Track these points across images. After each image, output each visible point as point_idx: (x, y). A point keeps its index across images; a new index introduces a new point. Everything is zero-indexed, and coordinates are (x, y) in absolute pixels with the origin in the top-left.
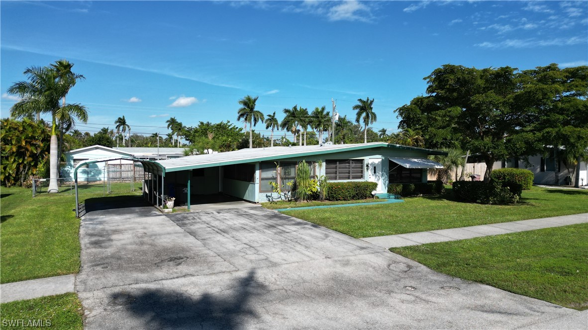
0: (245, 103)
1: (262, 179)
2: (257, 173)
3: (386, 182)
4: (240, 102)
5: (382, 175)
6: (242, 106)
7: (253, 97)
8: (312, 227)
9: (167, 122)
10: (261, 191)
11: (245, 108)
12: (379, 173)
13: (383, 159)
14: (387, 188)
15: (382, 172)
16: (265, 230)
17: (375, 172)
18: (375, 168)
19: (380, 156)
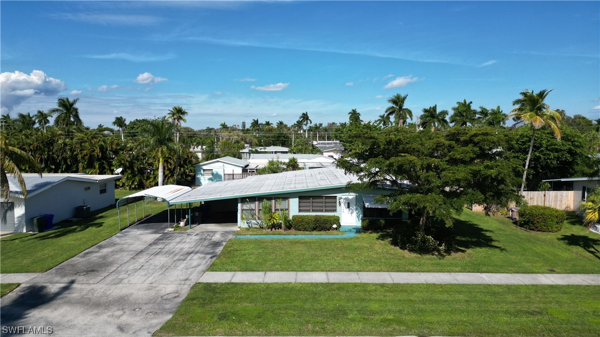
0: (394, 102)
1: (243, 210)
2: (239, 205)
3: (359, 215)
4: (389, 101)
5: (356, 209)
6: (391, 105)
7: (403, 95)
9: (350, 113)
10: (242, 219)
11: (393, 107)
12: (353, 207)
13: (356, 196)
14: (360, 221)
15: (356, 206)
17: (349, 207)
18: (349, 204)
19: (353, 194)
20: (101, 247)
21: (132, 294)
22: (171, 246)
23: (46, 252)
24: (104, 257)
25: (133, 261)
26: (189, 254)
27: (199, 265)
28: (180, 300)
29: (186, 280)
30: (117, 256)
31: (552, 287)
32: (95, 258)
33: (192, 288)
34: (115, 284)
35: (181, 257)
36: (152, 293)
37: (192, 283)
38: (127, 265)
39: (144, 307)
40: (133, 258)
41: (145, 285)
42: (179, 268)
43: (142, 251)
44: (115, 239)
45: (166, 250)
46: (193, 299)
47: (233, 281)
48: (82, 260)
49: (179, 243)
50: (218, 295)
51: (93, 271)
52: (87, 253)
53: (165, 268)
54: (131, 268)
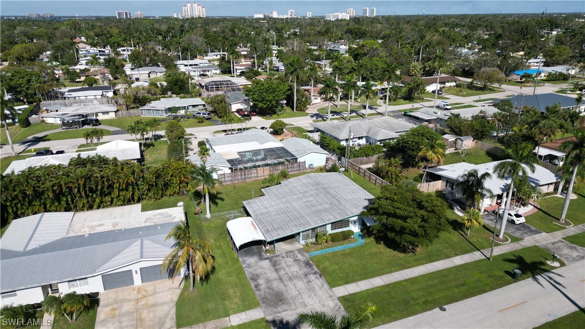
2: (301, 234)
3: (359, 226)
8: (319, 277)
10: (303, 240)
14: (360, 229)
15: (358, 222)
16: (304, 279)
17: (355, 224)
19: (358, 217)
20: (254, 279)
22: (288, 270)
23: (232, 290)
24: (270, 289)
25: (288, 287)
26: (306, 275)
27: (322, 284)
28: (343, 309)
29: (331, 296)
30: (275, 286)
31: (461, 266)
32: (267, 290)
33: (340, 301)
35: (307, 280)
36: (328, 308)
37: (335, 298)
38: (290, 292)
40: (285, 286)
41: (319, 304)
42: (318, 289)
43: (281, 279)
44: (249, 270)
45: (290, 275)
46: (348, 308)
47: (351, 293)
48: (261, 292)
49: (288, 266)
50: (354, 303)
51: (281, 300)
52: (256, 287)
54: (295, 294)
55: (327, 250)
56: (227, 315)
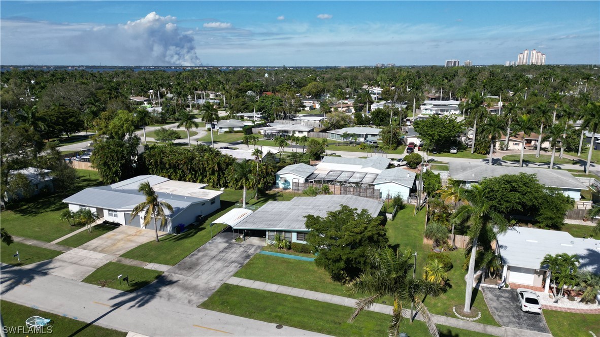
2: (267, 233)
8: (238, 267)
10: (269, 239)
20: (199, 251)
21: (199, 285)
22: (228, 255)
23: (177, 251)
24: (198, 259)
25: (208, 264)
26: (232, 262)
27: (232, 272)
28: (214, 291)
29: (222, 280)
30: (203, 259)
32: (194, 259)
33: (221, 286)
34: (196, 278)
35: (228, 265)
36: (207, 285)
37: (222, 283)
38: (204, 266)
39: (201, 292)
40: (209, 262)
41: (206, 281)
42: (223, 272)
43: (214, 257)
44: (207, 245)
45: (224, 258)
46: (218, 292)
47: (239, 285)
48: (189, 259)
49: (232, 253)
50: (228, 291)
51: (191, 268)
52: (192, 255)
53: (218, 271)
54: (205, 269)
55: (278, 254)
56: (150, 262)
